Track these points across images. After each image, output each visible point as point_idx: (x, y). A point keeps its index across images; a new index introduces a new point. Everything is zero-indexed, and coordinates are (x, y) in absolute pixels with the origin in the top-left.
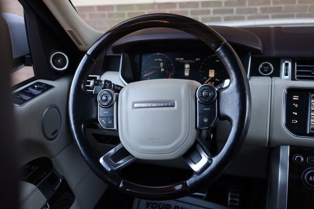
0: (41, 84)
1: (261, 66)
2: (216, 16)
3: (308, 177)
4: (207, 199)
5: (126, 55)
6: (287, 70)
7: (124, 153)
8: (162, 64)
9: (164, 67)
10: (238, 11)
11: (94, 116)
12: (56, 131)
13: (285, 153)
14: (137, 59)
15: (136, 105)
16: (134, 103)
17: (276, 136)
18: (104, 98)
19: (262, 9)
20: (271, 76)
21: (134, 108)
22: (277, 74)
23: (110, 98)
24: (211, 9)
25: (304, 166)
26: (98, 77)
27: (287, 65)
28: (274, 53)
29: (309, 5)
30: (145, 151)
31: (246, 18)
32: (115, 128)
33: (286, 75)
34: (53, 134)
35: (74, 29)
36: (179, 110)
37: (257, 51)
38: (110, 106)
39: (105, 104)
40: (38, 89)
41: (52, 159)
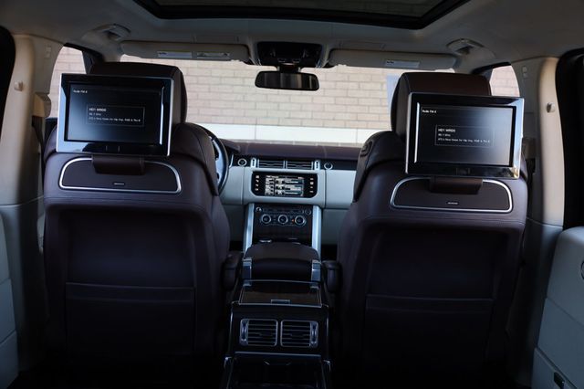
1: (239, 161)
6: (253, 163)
13: (252, 208)
20: (245, 166)
22: (248, 165)
25: (262, 213)
27: (253, 160)
28: (247, 154)
33: (254, 165)
37: (237, 152)
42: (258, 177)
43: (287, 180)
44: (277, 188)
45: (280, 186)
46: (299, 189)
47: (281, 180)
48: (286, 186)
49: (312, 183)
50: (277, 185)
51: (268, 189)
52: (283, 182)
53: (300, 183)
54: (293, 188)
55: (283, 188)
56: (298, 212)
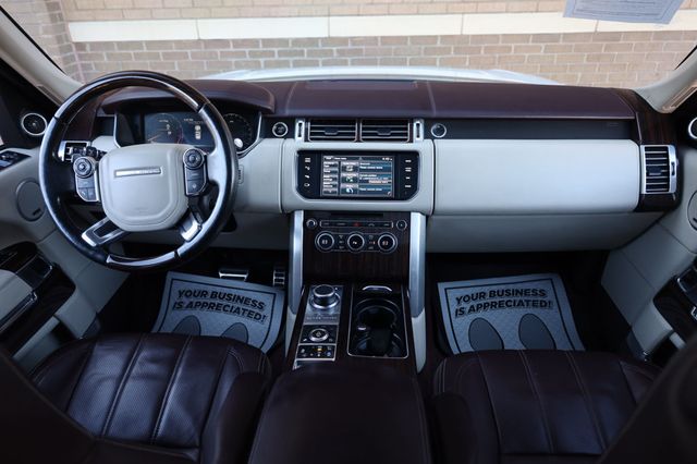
0: (12, 153)
1: (275, 127)
2: (283, 59)
3: (321, 241)
4: (248, 280)
5: (122, 116)
6: (300, 131)
7: (111, 227)
8: (168, 126)
9: (171, 129)
10: (310, 53)
11: (72, 188)
12: (39, 210)
13: (299, 220)
14: (138, 120)
15: (118, 174)
16: (116, 171)
17: (288, 202)
18: (81, 167)
19: (338, 51)
20: (285, 137)
21: (116, 176)
22: (291, 135)
23: (88, 167)
24: (276, 50)
25: (318, 230)
26: (88, 143)
27: (300, 124)
28: (288, 112)
29: (393, 47)
30: (134, 223)
31: (320, 63)
32: (98, 199)
33: (300, 136)
34: (34, 214)
35: (47, 85)
36: (166, 176)
37: (268, 111)
38: (89, 175)
39: (84, 173)
40: (8, 160)
41: (37, 244)
42: (308, 160)
43: (364, 165)
44: (345, 180)
45: (350, 176)
46: (385, 181)
47: (350, 164)
48: (362, 176)
49: (408, 170)
50: (343, 175)
51: (327, 184)
52: (355, 169)
53: (387, 170)
54: (373, 179)
55: (355, 180)
56: (382, 225)
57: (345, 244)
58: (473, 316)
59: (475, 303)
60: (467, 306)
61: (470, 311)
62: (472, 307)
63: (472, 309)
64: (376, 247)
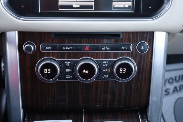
3: (42, 69)
56: (118, 48)
57: (73, 73)
58: (176, 96)
59: (177, 85)
60: (171, 87)
61: (174, 91)
62: (175, 88)
63: (175, 90)
64: (111, 75)
